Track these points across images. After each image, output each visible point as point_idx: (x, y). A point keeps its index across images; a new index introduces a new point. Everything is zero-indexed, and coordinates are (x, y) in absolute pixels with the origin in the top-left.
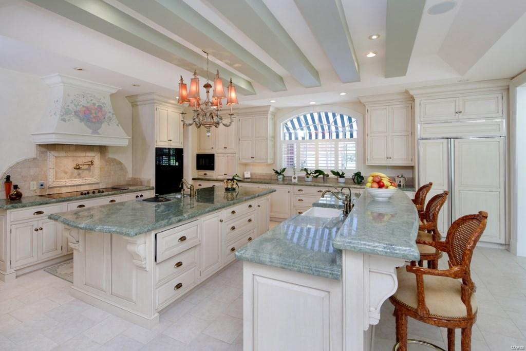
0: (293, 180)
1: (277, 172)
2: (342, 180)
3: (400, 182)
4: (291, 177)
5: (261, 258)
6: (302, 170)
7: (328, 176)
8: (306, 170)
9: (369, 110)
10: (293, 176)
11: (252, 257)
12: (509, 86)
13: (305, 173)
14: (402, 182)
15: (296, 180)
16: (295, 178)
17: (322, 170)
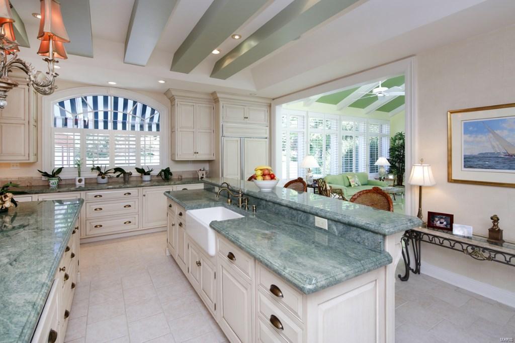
0: (77, 183)
1: (46, 174)
2: (147, 178)
3: (203, 175)
4: (75, 179)
5: (337, 277)
6: (93, 169)
7: (130, 174)
8: (98, 168)
9: (179, 104)
10: (78, 179)
11: (328, 281)
12: (271, 104)
13: (98, 173)
14: (204, 175)
15: (83, 183)
16: (80, 181)
17: (123, 168)
